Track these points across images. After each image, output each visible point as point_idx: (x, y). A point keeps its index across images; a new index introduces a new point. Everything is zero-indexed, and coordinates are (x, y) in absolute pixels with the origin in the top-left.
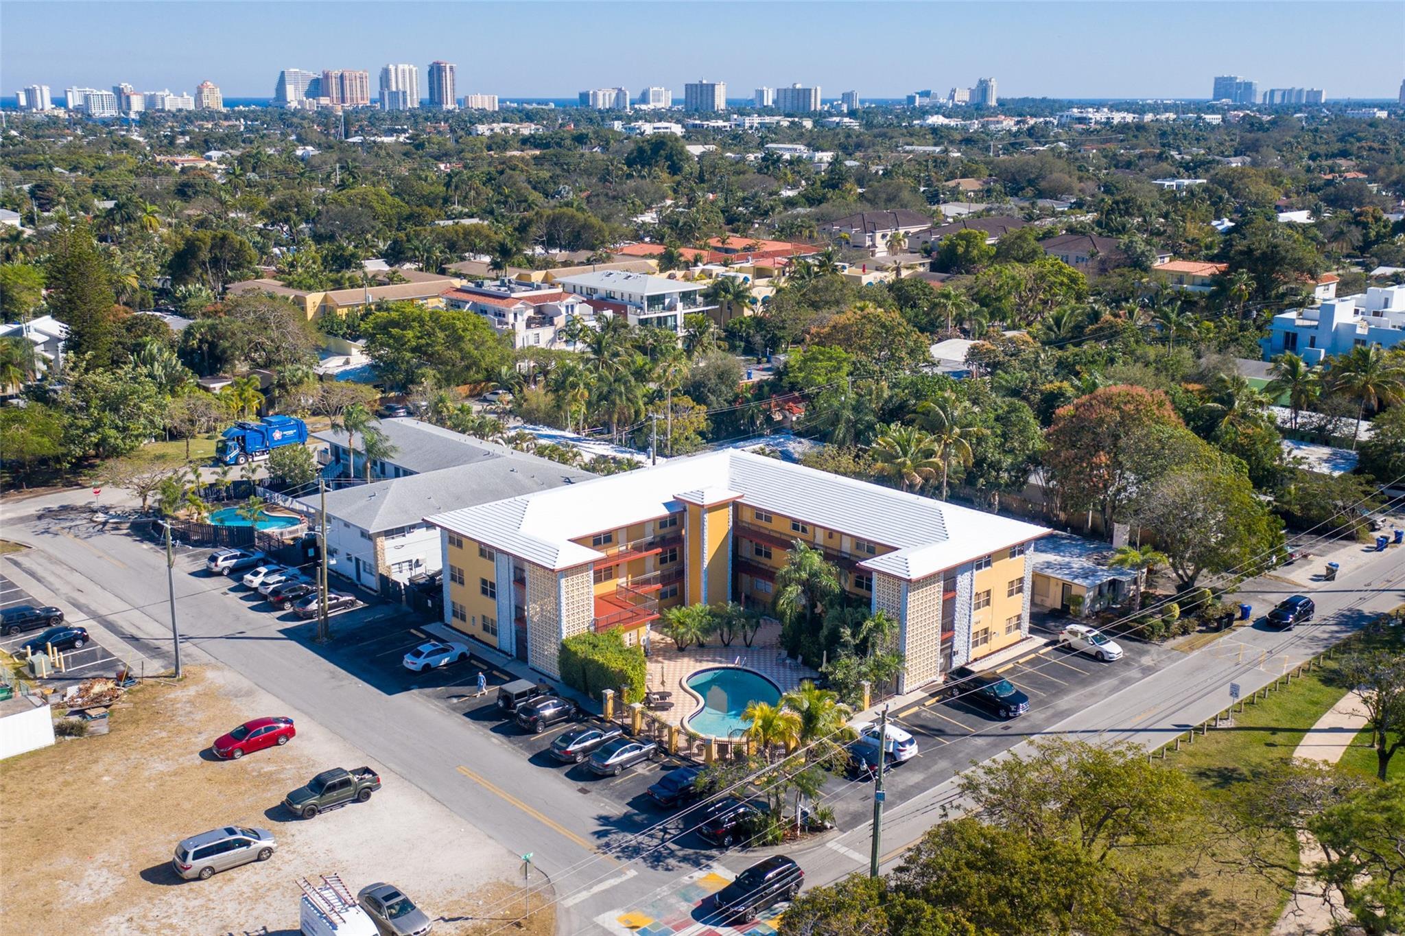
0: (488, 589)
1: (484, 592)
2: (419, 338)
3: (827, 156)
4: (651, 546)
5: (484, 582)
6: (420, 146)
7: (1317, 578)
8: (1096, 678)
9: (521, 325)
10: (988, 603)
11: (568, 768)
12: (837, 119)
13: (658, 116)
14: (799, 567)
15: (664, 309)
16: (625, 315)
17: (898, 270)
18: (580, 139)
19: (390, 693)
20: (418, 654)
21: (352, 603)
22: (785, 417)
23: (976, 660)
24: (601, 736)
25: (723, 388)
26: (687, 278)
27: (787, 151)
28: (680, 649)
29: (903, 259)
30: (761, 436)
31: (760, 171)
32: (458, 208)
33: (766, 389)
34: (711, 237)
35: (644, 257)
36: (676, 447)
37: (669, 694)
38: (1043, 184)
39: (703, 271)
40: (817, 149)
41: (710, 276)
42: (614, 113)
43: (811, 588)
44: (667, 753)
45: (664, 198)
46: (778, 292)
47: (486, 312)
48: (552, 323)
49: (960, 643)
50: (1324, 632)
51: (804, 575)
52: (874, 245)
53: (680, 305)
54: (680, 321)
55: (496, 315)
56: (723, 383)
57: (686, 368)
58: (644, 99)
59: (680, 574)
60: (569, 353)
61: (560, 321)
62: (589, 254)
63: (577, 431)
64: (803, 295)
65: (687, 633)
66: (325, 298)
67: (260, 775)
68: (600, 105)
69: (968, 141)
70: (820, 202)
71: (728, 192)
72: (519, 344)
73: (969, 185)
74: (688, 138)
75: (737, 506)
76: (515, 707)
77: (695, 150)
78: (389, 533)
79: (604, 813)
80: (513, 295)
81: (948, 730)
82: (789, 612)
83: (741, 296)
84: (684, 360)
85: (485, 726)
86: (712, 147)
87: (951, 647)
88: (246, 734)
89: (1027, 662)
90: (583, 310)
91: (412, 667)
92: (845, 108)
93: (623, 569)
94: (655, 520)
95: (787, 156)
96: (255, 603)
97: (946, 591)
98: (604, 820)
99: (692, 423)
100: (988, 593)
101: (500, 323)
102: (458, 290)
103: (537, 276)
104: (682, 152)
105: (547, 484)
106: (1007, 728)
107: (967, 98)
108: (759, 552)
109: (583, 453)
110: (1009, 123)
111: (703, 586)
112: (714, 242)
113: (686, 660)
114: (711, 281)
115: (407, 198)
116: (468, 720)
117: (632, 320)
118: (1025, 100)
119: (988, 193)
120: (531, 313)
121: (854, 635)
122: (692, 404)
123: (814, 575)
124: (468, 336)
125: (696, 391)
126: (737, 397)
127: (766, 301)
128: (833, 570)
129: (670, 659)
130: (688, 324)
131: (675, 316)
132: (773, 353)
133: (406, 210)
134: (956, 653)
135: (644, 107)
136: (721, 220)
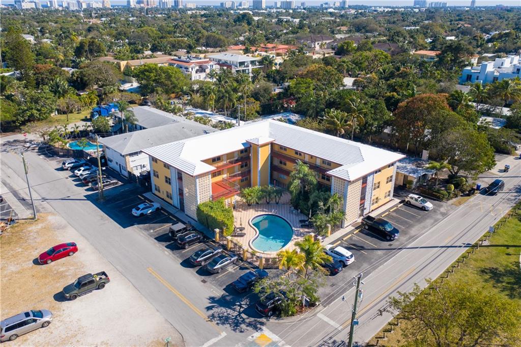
0: (168, 181)
1: (167, 181)
2: (156, 76)
3: (297, 20)
4: (236, 161)
5: (166, 178)
6: (169, 17)
7: (501, 171)
8: (424, 219)
9: (194, 72)
10: (378, 187)
11: (197, 269)
12: (300, 10)
13: (244, 9)
14: (299, 172)
15: (245, 67)
16: (231, 69)
17: (324, 54)
18: (219, 15)
19: (124, 227)
20: (138, 209)
21: (116, 183)
22: (288, 106)
23: (373, 211)
24: (213, 252)
25: (266, 95)
26: (252, 56)
27: (285, 18)
28: (249, 206)
29: (326, 51)
30: (280, 113)
31: (277, 24)
32: (178, 34)
33: (282, 95)
34: (261, 44)
35: (239, 50)
36: (248, 118)
37: (244, 228)
38: (368, 28)
39: (258, 54)
40: (294, 18)
41: (261, 56)
42: (231, 9)
43: (304, 180)
44: (242, 260)
45: (246, 32)
46: (285, 61)
47: (182, 68)
48: (205, 72)
49: (367, 205)
50: (512, 196)
51: (301, 176)
52: (315, 47)
53: (250, 65)
54: (250, 71)
55: (185, 68)
56: (266, 93)
57: (252, 87)
58: (240, 5)
59: (249, 171)
60: (210, 82)
61: (208, 71)
62: (220, 49)
63: (212, 111)
64: (293, 62)
65: (252, 199)
66: (127, 63)
67: (57, 273)
68: (227, 6)
69: (342, 16)
70: (296, 33)
71: (266, 30)
72: (193, 79)
73: (344, 28)
74: (254, 15)
75: (272, 144)
76: (176, 236)
77: (256, 18)
78: (131, 155)
79: (213, 295)
80: (191, 61)
81: (366, 247)
82: (295, 191)
83: (271, 62)
84: (251, 84)
85: (163, 245)
86: (261, 18)
87: (363, 206)
88: (54, 252)
89: (394, 211)
90: (217, 68)
91: (136, 215)
92: (302, 7)
93: (225, 171)
94: (238, 151)
95: (285, 20)
96: (78, 183)
97: (363, 183)
98: (212, 299)
99: (254, 108)
100: (379, 183)
101: (187, 71)
102: (172, 60)
103: (202, 56)
104: (252, 18)
105: (197, 134)
106: (390, 245)
107: (339, 5)
108: (281, 163)
109: (212, 120)
110: (353, 11)
111: (258, 178)
112: (262, 45)
113: (251, 210)
114: (262, 57)
115: (162, 32)
116: (156, 241)
117: (234, 71)
118: (357, 6)
119: (350, 31)
120: (197, 68)
121: (324, 205)
122: (254, 101)
123: (305, 175)
124: (173, 75)
125: (256, 96)
126: (271, 98)
127: (280, 64)
128: (313, 173)
129: (244, 210)
130: (253, 72)
131: (249, 69)
132: (282, 83)
133: (161, 35)
134: (365, 209)
135: (240, 7)
136: (264, 39)
